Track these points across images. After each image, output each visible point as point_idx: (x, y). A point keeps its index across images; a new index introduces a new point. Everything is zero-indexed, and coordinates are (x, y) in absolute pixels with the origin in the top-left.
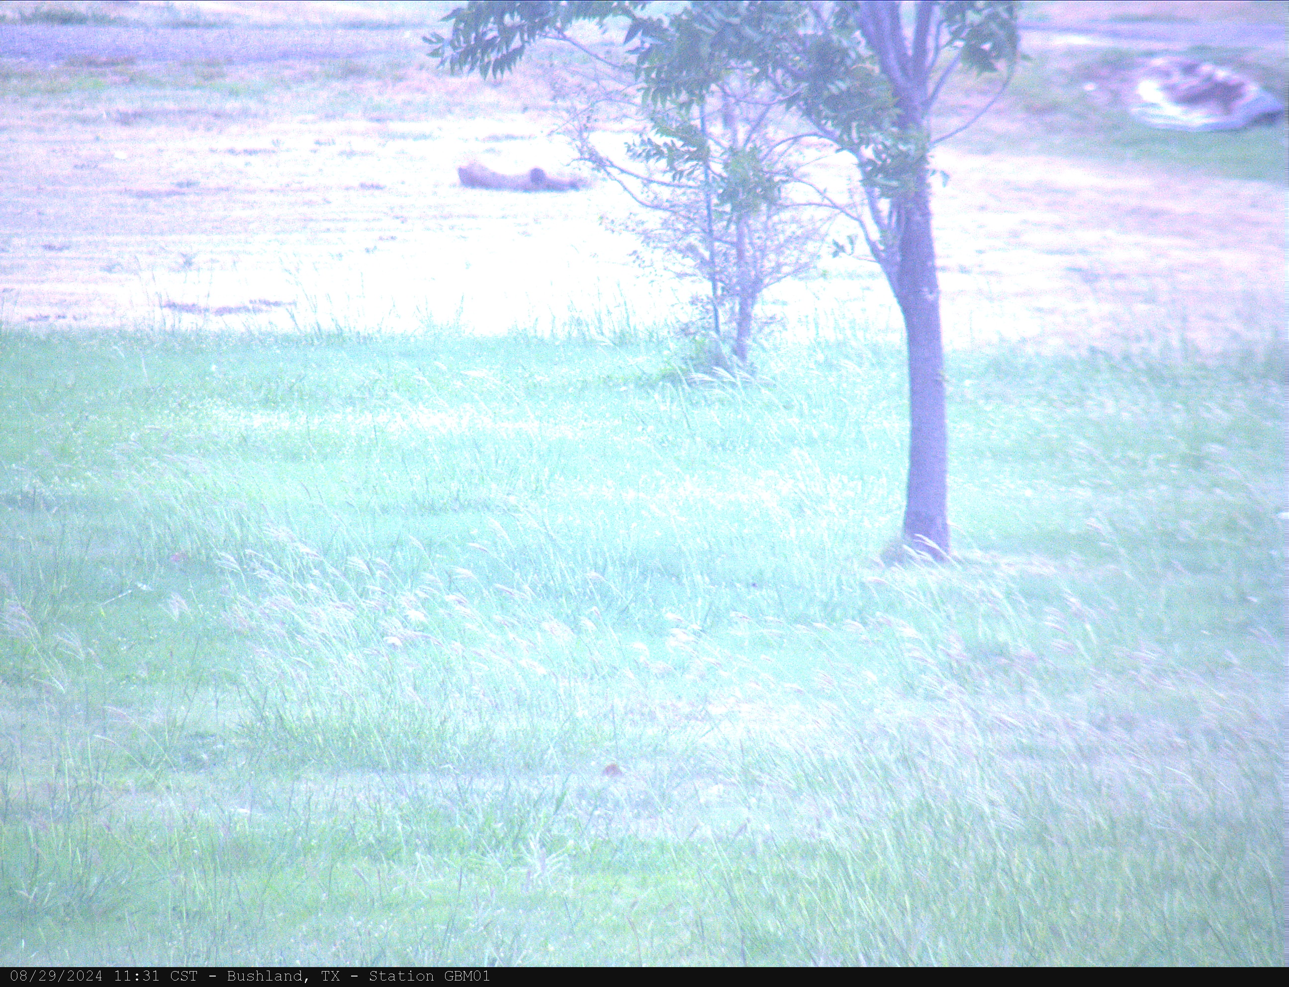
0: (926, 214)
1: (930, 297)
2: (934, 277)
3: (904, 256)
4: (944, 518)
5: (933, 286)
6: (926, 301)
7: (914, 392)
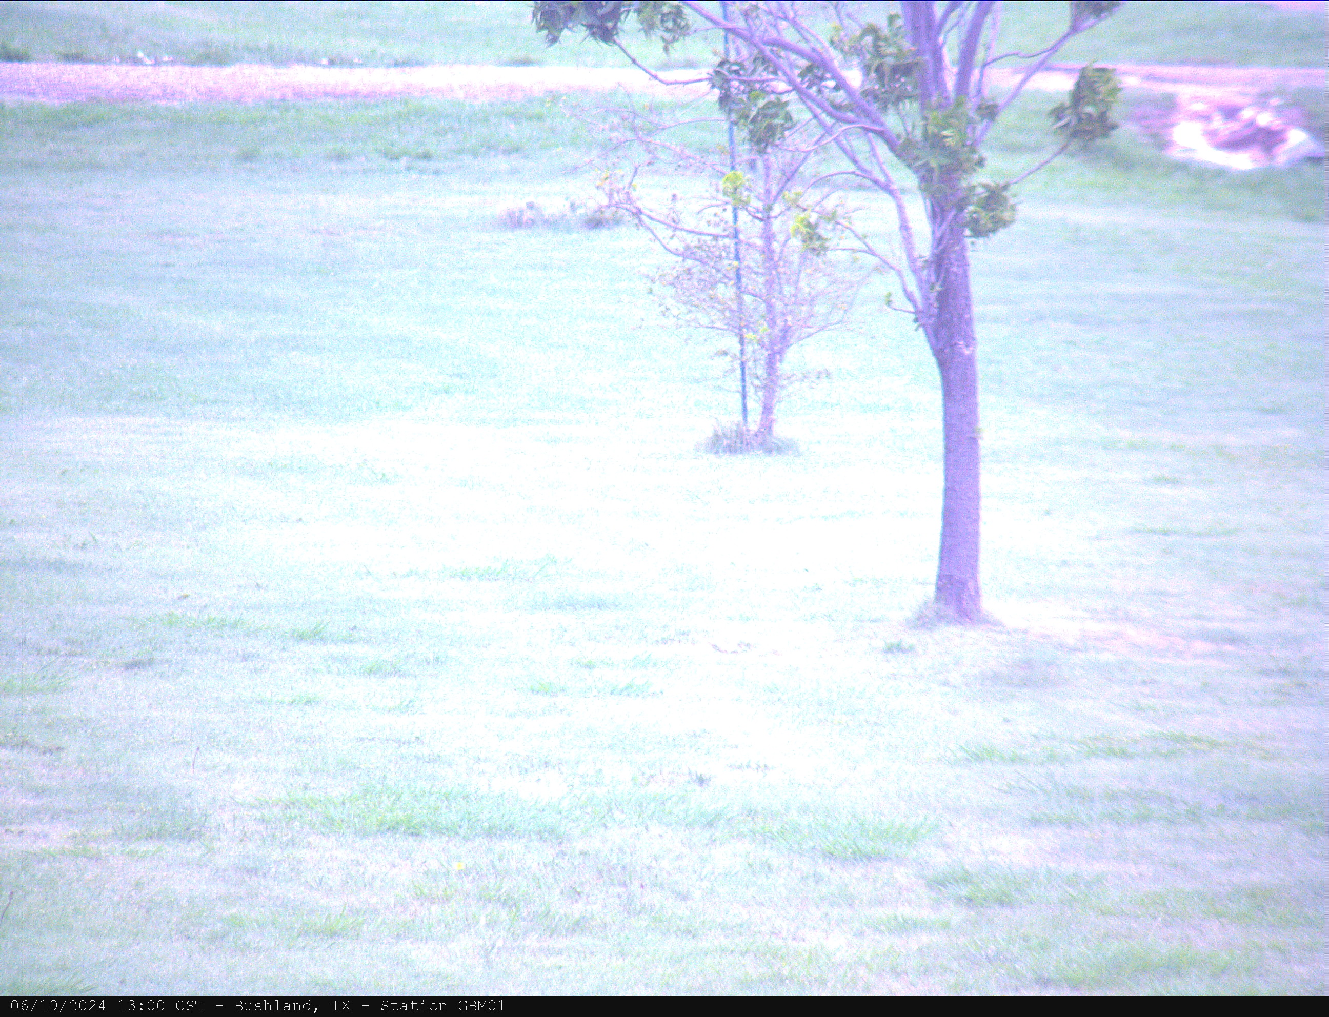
0: (964, 264)
1: (967, 352)
2: (972, 331)
3: (940, 308)
4: (976, 580)
5: (970, 340)
6: (962, 354)
7: (948, 450)
